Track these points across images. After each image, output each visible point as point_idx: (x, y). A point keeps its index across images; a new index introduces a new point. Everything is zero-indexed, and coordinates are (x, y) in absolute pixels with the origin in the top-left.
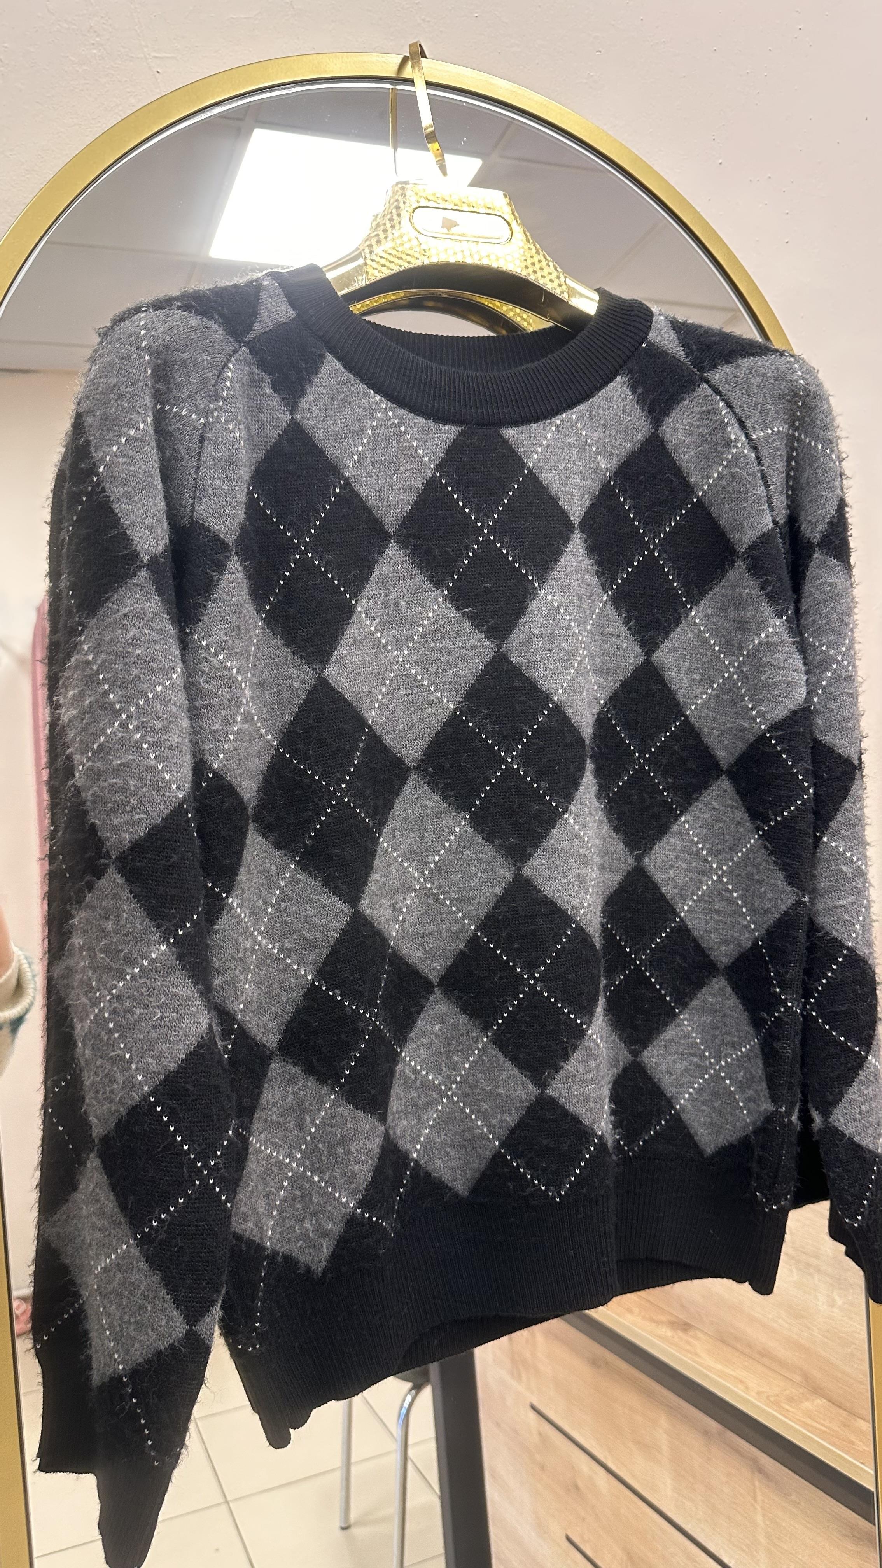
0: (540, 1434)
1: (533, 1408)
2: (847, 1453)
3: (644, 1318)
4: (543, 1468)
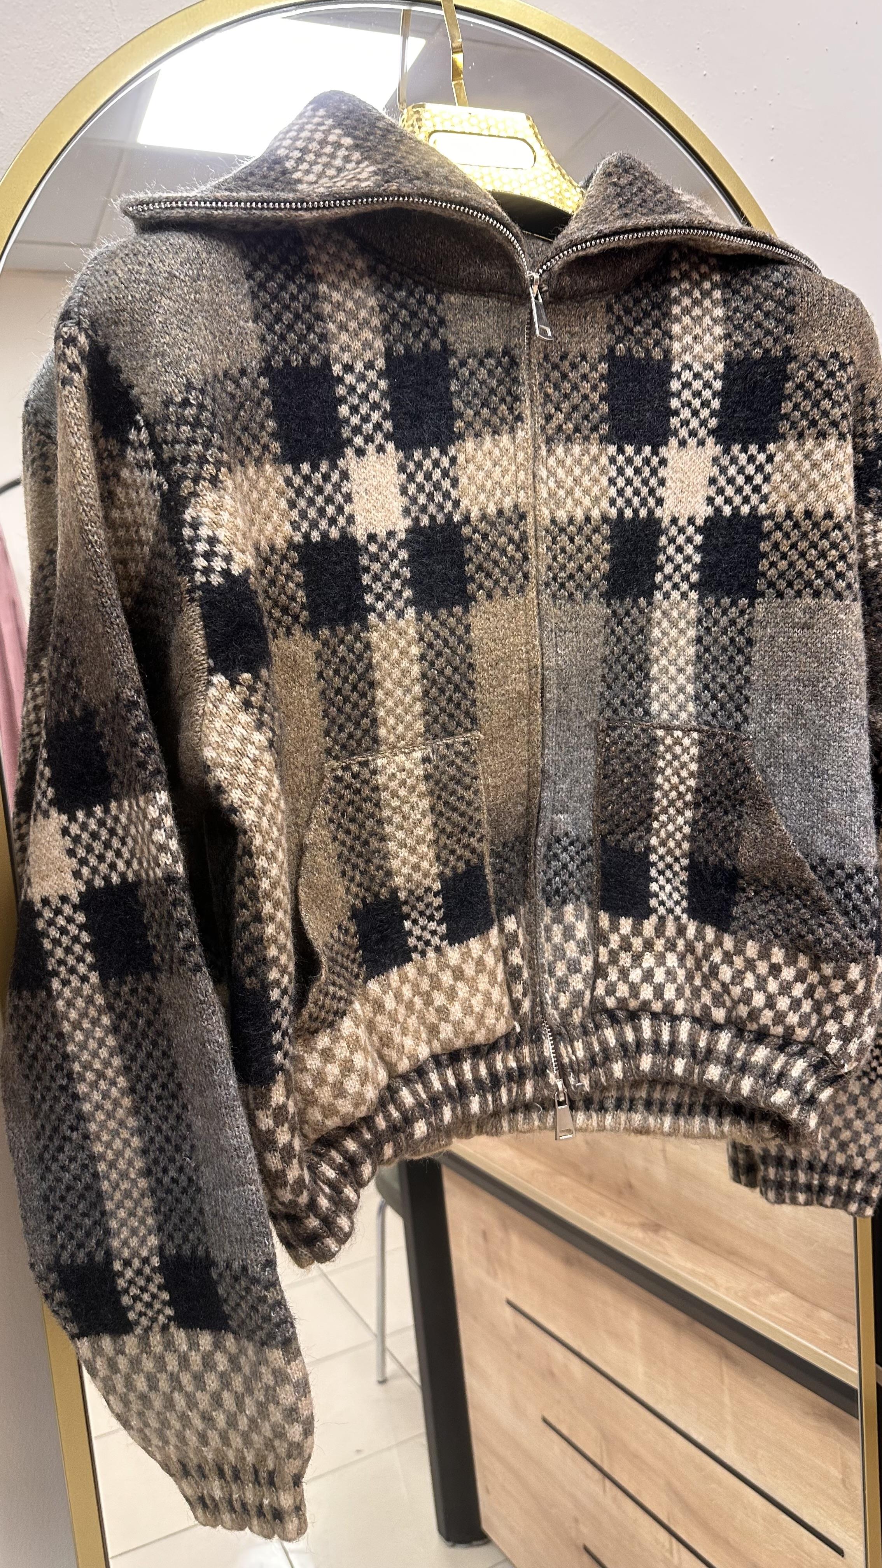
0: (516, 1326)
1: (510, 1303)
3: (616, 1221)
4: (519, 1356)
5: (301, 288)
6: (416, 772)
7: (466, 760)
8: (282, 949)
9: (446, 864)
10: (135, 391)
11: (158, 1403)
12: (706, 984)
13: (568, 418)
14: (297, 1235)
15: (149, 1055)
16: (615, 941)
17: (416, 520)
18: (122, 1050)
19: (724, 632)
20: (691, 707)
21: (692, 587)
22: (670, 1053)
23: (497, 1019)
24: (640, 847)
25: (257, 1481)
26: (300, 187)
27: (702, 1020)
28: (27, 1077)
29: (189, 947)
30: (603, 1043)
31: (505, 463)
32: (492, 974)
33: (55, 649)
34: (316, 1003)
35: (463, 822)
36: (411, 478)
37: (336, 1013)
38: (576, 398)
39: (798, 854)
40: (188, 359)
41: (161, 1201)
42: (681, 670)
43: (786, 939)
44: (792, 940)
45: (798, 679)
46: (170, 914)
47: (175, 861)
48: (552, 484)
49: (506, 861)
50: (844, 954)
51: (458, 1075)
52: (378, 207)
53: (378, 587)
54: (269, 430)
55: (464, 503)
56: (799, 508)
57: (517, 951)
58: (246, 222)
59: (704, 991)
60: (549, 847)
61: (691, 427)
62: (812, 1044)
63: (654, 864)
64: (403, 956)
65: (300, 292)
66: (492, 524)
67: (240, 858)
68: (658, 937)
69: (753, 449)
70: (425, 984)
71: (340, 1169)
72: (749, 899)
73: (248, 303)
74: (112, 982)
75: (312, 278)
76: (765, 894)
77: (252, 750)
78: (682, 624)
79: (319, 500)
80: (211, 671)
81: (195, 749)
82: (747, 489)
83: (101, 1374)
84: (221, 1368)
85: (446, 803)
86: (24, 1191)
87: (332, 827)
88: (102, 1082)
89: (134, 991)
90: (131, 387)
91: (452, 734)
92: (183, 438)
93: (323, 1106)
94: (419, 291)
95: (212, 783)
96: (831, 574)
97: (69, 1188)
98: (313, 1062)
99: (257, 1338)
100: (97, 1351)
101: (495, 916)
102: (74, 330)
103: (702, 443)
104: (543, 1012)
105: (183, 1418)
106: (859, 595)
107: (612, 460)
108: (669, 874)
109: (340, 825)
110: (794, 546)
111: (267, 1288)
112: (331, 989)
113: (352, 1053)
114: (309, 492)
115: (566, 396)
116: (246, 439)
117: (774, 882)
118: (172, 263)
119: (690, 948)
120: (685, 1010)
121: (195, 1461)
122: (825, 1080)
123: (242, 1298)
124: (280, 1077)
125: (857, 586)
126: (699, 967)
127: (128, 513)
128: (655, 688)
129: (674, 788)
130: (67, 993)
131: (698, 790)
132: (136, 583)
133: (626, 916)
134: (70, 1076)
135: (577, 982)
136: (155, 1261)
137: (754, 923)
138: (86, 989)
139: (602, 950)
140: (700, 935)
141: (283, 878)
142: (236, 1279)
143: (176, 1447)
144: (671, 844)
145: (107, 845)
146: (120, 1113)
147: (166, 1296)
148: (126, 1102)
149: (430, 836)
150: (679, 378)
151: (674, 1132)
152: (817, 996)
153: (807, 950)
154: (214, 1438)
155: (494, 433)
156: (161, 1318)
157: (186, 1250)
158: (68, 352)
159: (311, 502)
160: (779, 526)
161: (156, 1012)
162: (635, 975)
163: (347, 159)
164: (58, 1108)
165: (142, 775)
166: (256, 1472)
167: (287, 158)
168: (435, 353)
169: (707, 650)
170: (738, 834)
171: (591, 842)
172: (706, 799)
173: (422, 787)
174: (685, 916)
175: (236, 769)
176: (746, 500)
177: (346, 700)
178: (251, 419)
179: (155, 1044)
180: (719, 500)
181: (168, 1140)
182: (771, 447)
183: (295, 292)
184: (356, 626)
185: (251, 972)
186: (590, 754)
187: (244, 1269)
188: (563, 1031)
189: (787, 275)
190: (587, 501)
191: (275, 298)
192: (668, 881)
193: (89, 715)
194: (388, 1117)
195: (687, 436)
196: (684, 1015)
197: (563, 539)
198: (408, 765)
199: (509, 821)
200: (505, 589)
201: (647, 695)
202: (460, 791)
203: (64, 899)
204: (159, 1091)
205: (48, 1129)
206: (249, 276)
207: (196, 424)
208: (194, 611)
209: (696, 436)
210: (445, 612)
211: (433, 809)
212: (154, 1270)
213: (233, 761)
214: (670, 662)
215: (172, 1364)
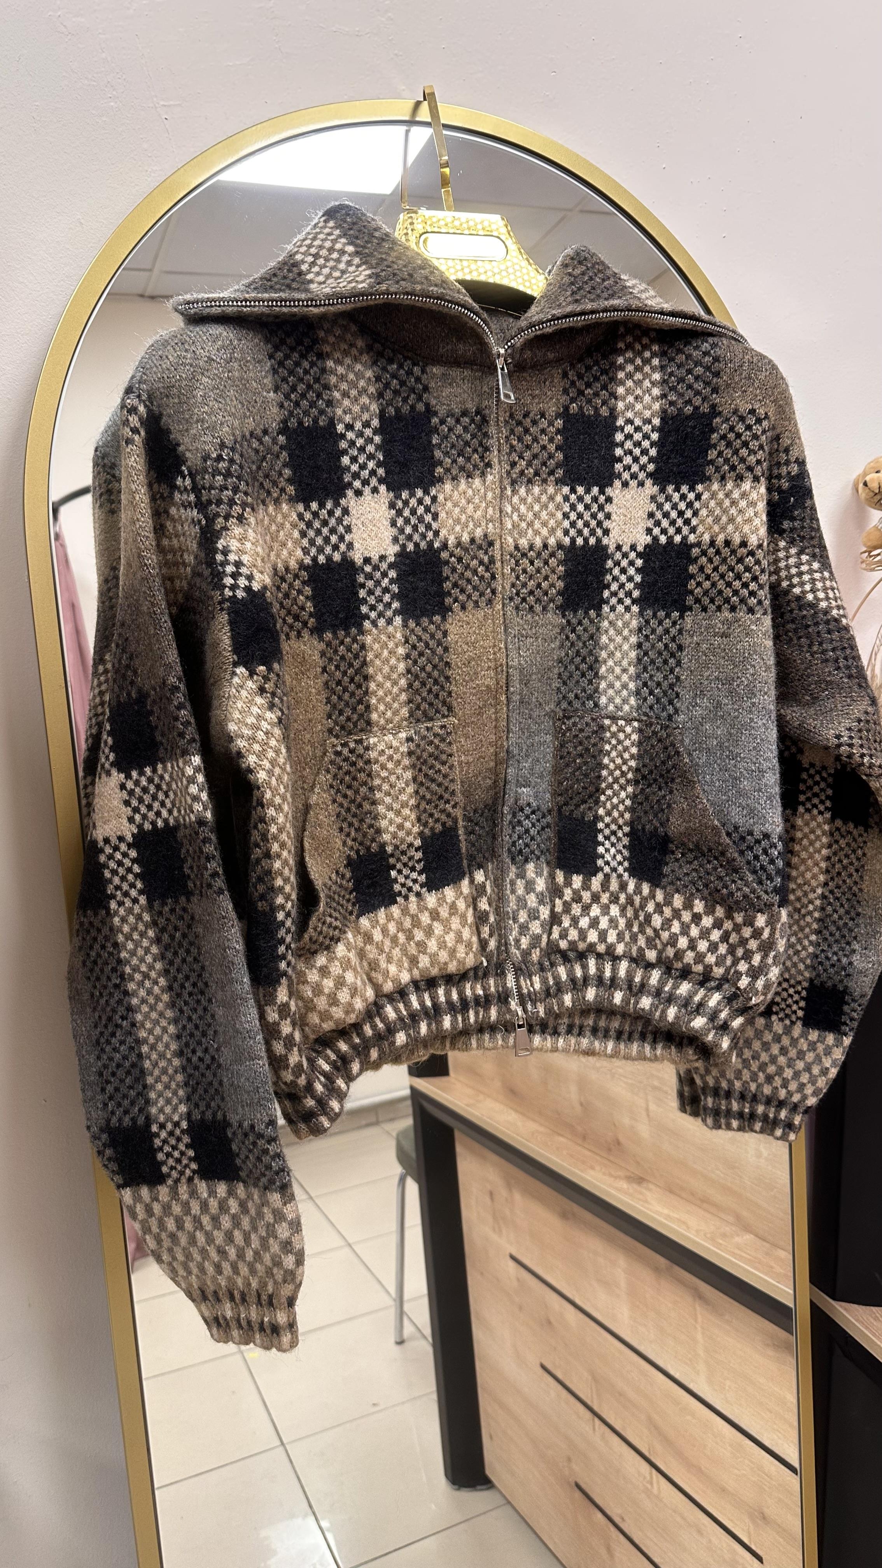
0: (518, 1280)
1: (513, 1258)
2: (766, 1274)
3: (604, 1174)
5: (313, 364)
6: (401, 749)
7: (443, 740)
8: (286, 880)
9: (425, 825)
10: (181, 448)
11: (183, 1240)
12: (642, 931)
13: (529, 464)
14: (297, 1112)
15: (184, 961)
16: (568, 894)
17: (404, 546)
18: (163, 957)
19: (660, 639)
20: (633, 701)
21: (634, 602)
22: (610, 987)
23: (467, 954)
24: (590, 816)
25: (259, 1303)
26: (313, 286)
27: (638, 960)
28: (89, 978)
29: (215, 875)
30: (556, 978)
31: (477, 501)
32: (463, 917)
33: (117, 646)
34: (315, 929)
35: (440, 791)
36: (399, 513)
37: (332, 939)
38: (536, 448)
39: (716, 822)
40: (222, 424)
41: (190, 1076)
42: (624, 671)
43: (706, 892)
44: (710, 894)
45: (717, 678)
46: (200, 849)
47: (205, 809)
48: (515, 517)
49: (476, 824)
50: (752, 905)
51: (433, 998)
52: (372, 303)
53: (372, 600)
54: (286, 477)
55: (443, 533)
56: (721, 538)
57: (485, 899)
58: (268, 315)
59: (640, 936)
60: (514, 815)
61: (632, 471)
62: (728, 981)
63: (601, 831)
64: (390, 899)
65: (311, 367)
66: (466, 550)
67: (255, 809)
68: (604, 891)
69: (684, 489)
70: (407, 923)
71: (333, 1064)
72: (677, 860)
73: (270, 378)
74: (156, 904)
75: (321, 356)
76: (690, 856)
77: (265, 725)
78: (626, 632)
79: (325, 531)
80: (236, 664)
81: (222, 725)
82: (680, 522)
83: (140, 1218)
84: (233, 1211)
85: (426, 775)
86: (84, 1069)
87: (332, 792)
88: (147, 982)
89: (172, 911)
90: (178, 445)
91: (431, 719)
92: (217, 485)
93: (320, 1012)
94: (407, 364)
95: (234, 750)
96: (745, 592)
97: (119, 1066)
98: (313, 976)
99: (261, 1184)
100: (138, 1198)
101: (466, 870)
102: (136, 402)
103: (641, 484)
104: (507, 951)
105: (203, 1252)
106: (769, 611)
107: (566, 498)
108: (613, 839)
109: (338, 791)
110: (716, 569)
111: (269, 1142)
112: (328, 919)
113: (344, 971)
114: (317, 524)
115: (528, 447)
116: (267, 484)
117: (697, 846)
118: (211, 350)
119: (630, 901)
120: (625, 952)
121: (212, 1288)
122: (737, 1010)
123: (250, 1151)
124: (284, 981)
125: (767, 603)
126: (636, 916)
127: (175, 542)
128: (603, 685)
129: (618, 767)
130: (122, 911)
131: (637, 770)
132: (180, 596)
133: (578, 873)
134: (122, 976)
135: (536, 928)
136: (184, 1125)
137: (680, 880)
138: (137, 909)
139: (558, 902)
140: (638, 890)
141: (288, 825)
142: (246, 1135)
143: (197, 1276)
144: (616, 814)
145: (154, 798)
146: (160, 1006)
147: (191, 1153)
148: (166, 997)
149: (412, 802)
150: (622, 431)
151: (615, 1054)
152: (731, 941)
153: (722, 902)
154: (226, 1267)
155: (468, 477)
156: (188, 1172)
157: (209, 1115)
158: (131, 419)
159: (318, 532)
160: (704, 553)
161: (189, 927)
162: (584, 922)
163: (349, 263)
164: (112, 1002)
165: (182, 742)
166: (259, 1296)
167: (303, 262)
168: (420, 413)
169: (646, 654)
170: (669, 806)
171: (549, 811)
172: (644, 777)
173: (406, 762)
174: (626, 874)
175: (252, 739)
176: (679, 531)
177: (345, 690)
178: (272, 468)
179: (188, 952)
180: (656, 531)
181: (197, 1027)
182: (699, 488)
183: (308, 367)
184: (354, 631)
185: (262, 897)
186: (549, 738)
187: (252, 1127)
188: (524, 967)
189: (714, 345)
190: (545, 532)
191: (291, 372)
192: (613, 845)
193: (143, 696)
194: (374, 1027)
195: (629, 478)
196: (624, 956)
197: (525, 562)
198: (395, 743)
199: (479, 791)
200: (476, 602)
201: (596, 690)
202: (438, 766)
203: (121, 839)
204: (191, 989)
205: (104, 1018)
206: (271, 357)
207: (228, 474)
208: (224, 618)
209: (636, 478)
210: (426, 620)
211: (415, 779)
212: (183, 1131)
213: (250, 733)
214: (615, 663)
215: (195, 1208)
